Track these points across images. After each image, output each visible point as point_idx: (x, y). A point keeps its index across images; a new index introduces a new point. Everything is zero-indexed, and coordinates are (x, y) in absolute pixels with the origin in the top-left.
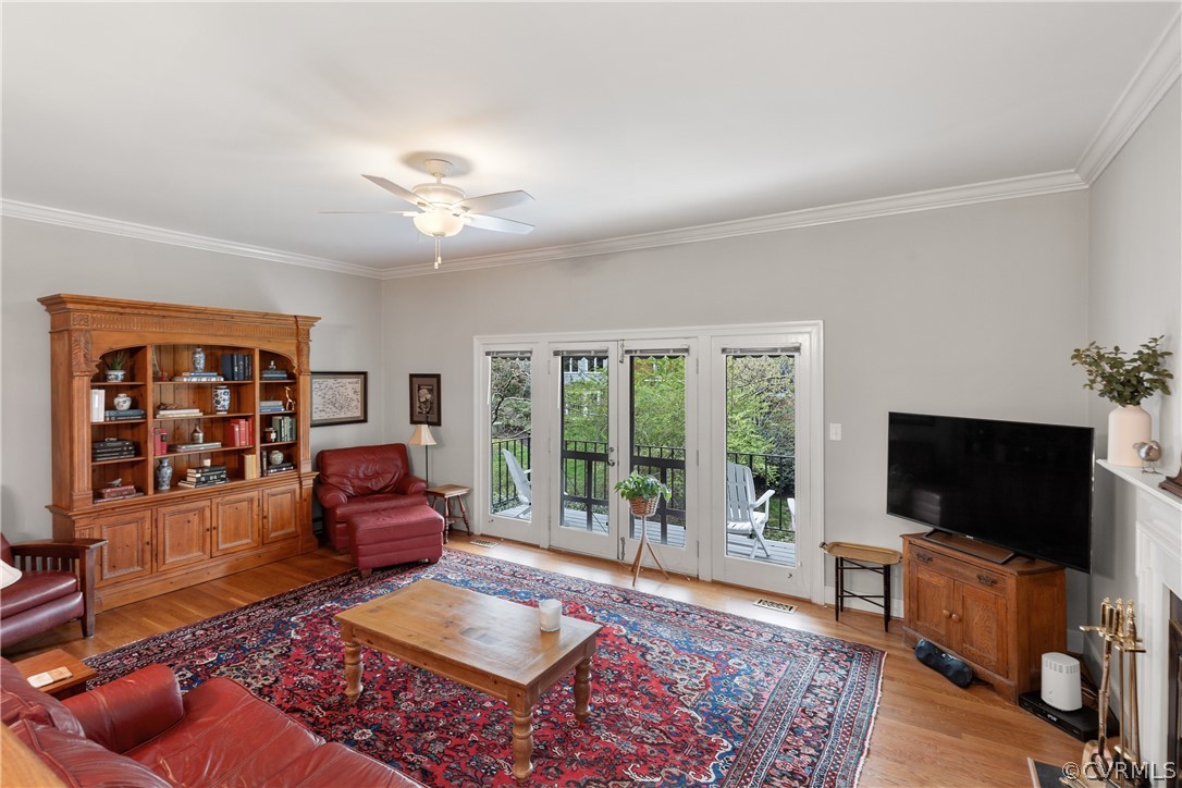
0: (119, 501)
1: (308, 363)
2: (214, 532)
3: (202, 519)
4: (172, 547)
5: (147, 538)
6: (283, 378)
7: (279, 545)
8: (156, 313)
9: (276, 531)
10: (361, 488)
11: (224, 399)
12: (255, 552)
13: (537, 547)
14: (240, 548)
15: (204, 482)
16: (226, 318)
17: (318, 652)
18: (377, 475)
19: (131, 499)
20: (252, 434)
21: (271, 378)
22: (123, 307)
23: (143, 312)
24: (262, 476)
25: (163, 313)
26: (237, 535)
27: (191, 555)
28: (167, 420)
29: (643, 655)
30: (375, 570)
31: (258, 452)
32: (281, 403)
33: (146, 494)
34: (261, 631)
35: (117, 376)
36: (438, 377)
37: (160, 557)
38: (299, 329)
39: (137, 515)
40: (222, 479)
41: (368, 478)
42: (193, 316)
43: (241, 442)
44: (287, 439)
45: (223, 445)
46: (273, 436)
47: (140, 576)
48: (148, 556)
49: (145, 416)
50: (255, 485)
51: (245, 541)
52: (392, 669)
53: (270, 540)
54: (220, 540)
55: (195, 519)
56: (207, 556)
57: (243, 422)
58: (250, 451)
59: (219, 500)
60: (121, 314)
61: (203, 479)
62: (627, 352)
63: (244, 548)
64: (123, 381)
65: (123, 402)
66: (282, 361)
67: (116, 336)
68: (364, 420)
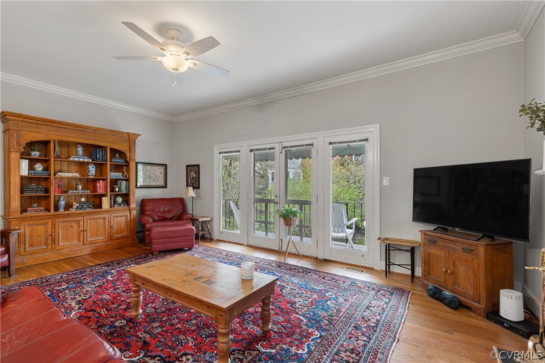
0: (36, 214)
1: (135, 156)
2: (85, 232)
3: (79, 226)
4: (63, 238)
5: (50, 233)
6: (122, 162)
7: (119, 241)
8: (55, 125)
9: (118, 234)
10: (160, 217)
11: (92, 170)
12: (105, 244)
13: (242, 245)
14: (99, 241)
15: (80, 208)
16: (96, 131)
17: (117, 285)
18: (169, 211)
19: (41, 214)
20: (106, 187)
21: (116, 162)
22: (37, 121)
23: (48, 124)
24: (111, 207)
25: (59, 125)
26: (97, 235)
27: (73, 243)
28: (61, 178)
29: (281, 290)
30: (161, 252)
31: (109, 196)
32: (121, 174)
33: (49, 211)
34: (94, 276)
35: (36, 154)
36: (198, 166)
37: (57, 242)
38: (131, 139)
39: (44, 221)
40: (90, 208)
41: (165, 212)
42: (75, 128)
43: (100, 191)
44: (124, 191)
45: (91, 192)
46: (117, 189)
47: (45, 251)
48: (50, 242)
49: (50, 174)
50: (107, 212)
51: (101, 238)
52: (150, 293)
53: (114, 238)
54: (88, 236)
55: (75, 226)
56: (81, 244)
57: (101, 181)
58: (105, 195)
59: (88, 217)
60: (37, 124)
61: (80, 207)
62: (284, 147)
63: (101, 241)
64: (40, 156)
65: (39, 167)
66: (122, 154)
67: (34, 135)
68: (165, 187)
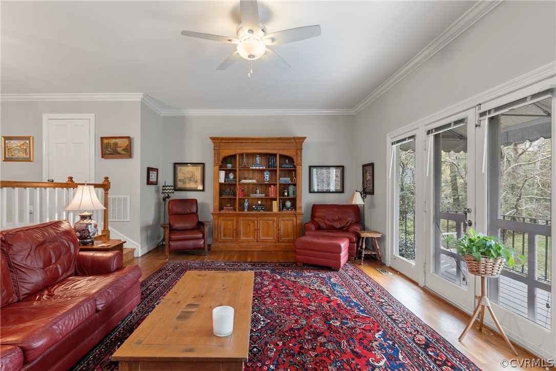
0: (227, 212)
1: (301, 160)
2: (258, 231)
3: (254, 224)
4: (243, 233)
5: (235, 228)
6: (291, 167)
7: (288, 244)
8: (239, 141)
9: (285, 237)
10: (329, 225)
11: (267, 176)
12: (274, 244)
13: (416, 284)
14: (269, 241)
15: (256, 210)
16: (267, 140)
18: (339, 220)
19: (231, 212)
20: (276, 192)
21: (285, 167)
22: (228, 140)
23: (234, 141)
24: (280, 210)
25: (241, 141)
26: (267, 235)
27: (249, 238)
28: (244, 184)
31: (278, 200)
32: (289, 179)
33: (236, 211)
35: (229, 166)
36: (373, 164)
37: (239, 236)
38: (298, 142)
39: (232, 218)
40: (263, 210)
41: (334, 221)
42: (252, 141)
43: (272, 195)
44: (291, 196)
45: (266, 196)
46: (286, 194)
47: (232, 241)
48: (235, 234)
49: (236, 181)
50: (275, 215)
51: (270, 238)
53: (281, 241)
54: (261, 235)
55: (252, 224)
56: (256, 241)
57: (272, 186)
58: (275, 199)
59: (260, 218)
60: (228, 143)
61: (256, 208)
62: (483, 114)
63: (271, 241)
64: (232, 167)
65: (231, 176)
66: (291, 159)
67: (227, 151)
68: (343, 192)
